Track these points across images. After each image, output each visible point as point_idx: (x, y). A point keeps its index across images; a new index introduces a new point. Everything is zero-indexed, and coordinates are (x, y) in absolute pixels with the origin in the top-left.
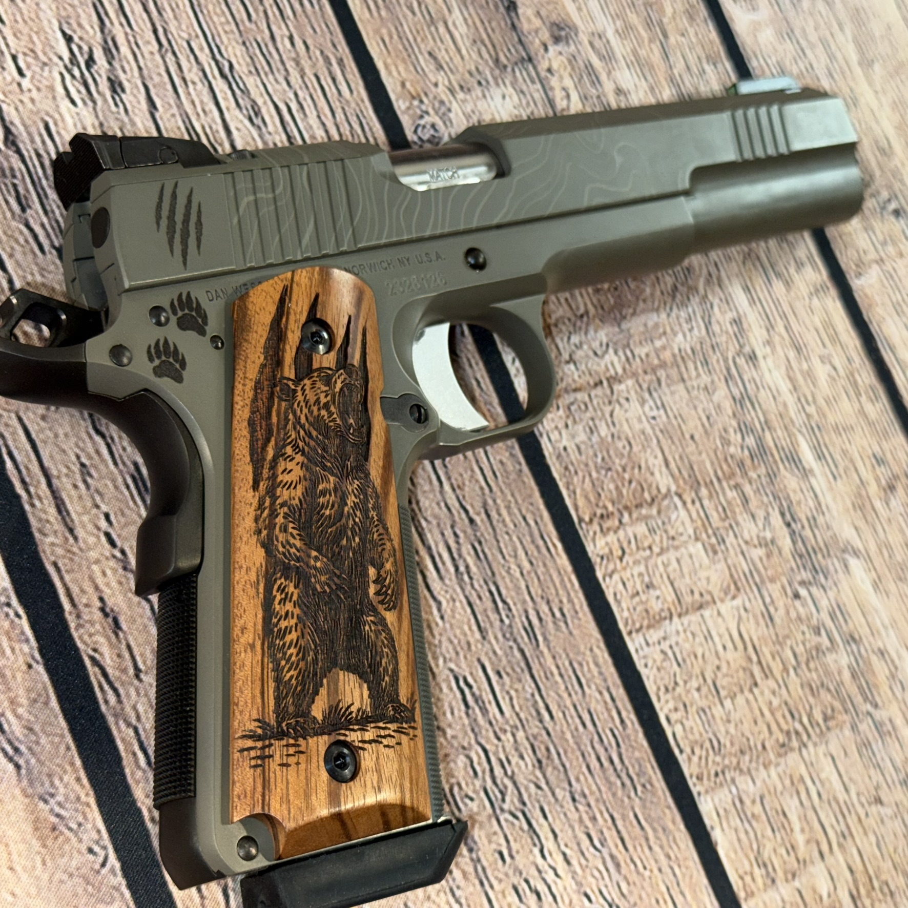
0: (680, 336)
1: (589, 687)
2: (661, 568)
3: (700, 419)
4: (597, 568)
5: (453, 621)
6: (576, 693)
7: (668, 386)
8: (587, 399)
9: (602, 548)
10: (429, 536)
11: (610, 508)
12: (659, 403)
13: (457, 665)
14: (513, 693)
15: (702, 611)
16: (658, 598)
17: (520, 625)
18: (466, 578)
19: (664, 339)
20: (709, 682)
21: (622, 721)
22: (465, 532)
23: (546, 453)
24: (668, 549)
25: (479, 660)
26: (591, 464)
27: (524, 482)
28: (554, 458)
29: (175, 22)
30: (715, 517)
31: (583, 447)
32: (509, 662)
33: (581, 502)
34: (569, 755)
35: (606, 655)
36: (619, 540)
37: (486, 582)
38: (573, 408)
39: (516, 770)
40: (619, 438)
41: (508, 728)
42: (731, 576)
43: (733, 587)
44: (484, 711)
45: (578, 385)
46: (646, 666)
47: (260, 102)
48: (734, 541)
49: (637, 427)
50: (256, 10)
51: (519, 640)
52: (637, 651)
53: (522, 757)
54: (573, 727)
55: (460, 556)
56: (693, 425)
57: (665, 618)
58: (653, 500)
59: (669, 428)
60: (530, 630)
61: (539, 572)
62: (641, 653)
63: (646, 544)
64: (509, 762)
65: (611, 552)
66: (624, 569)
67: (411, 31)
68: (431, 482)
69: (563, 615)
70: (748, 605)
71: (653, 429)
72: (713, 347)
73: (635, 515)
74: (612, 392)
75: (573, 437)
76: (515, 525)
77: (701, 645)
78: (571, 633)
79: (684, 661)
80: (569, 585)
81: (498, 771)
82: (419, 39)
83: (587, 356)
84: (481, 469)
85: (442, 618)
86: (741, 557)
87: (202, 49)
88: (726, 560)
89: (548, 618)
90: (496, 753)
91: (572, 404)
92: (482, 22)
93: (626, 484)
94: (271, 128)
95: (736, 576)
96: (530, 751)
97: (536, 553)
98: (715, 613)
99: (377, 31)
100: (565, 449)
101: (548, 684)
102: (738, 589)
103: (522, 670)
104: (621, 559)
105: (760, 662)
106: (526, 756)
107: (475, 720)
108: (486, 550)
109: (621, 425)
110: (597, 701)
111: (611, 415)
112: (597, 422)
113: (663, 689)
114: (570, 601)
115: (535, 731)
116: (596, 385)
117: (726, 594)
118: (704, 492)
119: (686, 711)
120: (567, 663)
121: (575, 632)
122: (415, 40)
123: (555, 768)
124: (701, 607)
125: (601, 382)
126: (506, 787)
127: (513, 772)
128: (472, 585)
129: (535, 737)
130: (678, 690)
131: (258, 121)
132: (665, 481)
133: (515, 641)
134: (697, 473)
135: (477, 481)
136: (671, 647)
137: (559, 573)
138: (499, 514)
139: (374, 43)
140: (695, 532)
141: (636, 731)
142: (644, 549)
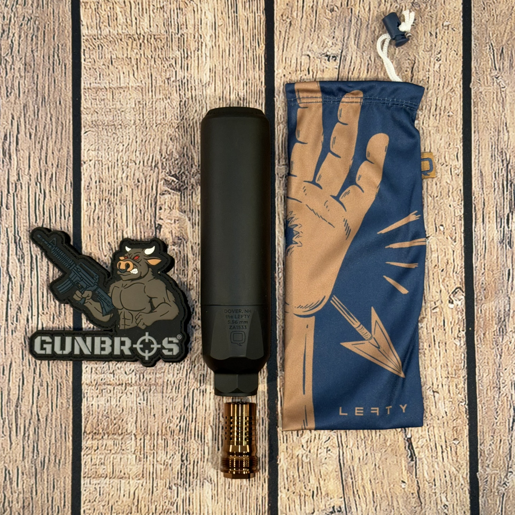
0: (171, 375)
1: (57, 489)
2: (112, 459)
3: (162, 409)
4: (83, 451)
5: (14, 451)
6: (50, 490)
7: (154, 393)
8: (112, 389)
9: (89, 444)
10: (19, 420)
11: (101, 431)
12: (146, 399)
13: (9, 466)
14: (25, 481)
15: (121, 480)
16: (104, 469)
17: (40, 461)
18: (26, 438)
19: (162, 374)
20: (110, 505)
21: (64, 505)
22: (34, 423)
23: (83, 404)
24: (119, 453)
25: (17, 467)
26: (101, 413)
27: (67, 412)
28: (85, 407)
29: (5, 221)
30: (147, 448)
31: (100, 406)
32: (29, 471)
33: (89, 426)
34: (37, 508)
35: (70, 481)
36: (98, 444)
37: (34, 442)
38: (104, 391)
39: (14, 506)
40: (119, 407)
41: (17, 492)
42: (143, 471)
43: (141, 475)
44: (11, 483)
45: (111, 383)
46: (85, 490)
47: (26, 254)
48: (152, 460)
49: (130, 404)
50: (40, 219)
51: (37, 465)
52: (84, 484)
53: (18, 503)
54: (43, 500)
55: (28, 430)
56: (157, 411)
57: (103, 477)
58: (122, 433)
59: (145, 409)
60: (43, 464)
61: (57, 445)
62: (85, 485)
63: (109, 449)
64: (12, 502)
65: (92, 447)
66: (95, 454)
67: (105, 233)
68: (29, 403)
69: (59, 462)
70: (144, 484)
71: (137, 407)
72: (185, 383)
73: (110, 437)
74: (125, 389)
75: (98, 401)
76: (56, 426)
77: (114, 491)
78: (59, 470)
79: (103, 494)
80: (67, 453)
81: (6, 504)
82: (107, 236)
83: (122, 373)
84: (52, 403)
85: (10, 448)
86: (152, 466)
87: (11, 232)
88: (144, 465)
89: (52, 462)
90: (8, 498)
91: (104, 389)
92: (141, 232)
93: (113, 425)
94: (26, 264)
95: (145, 472)
96: (22, 502)
97: (59, 438)
98: (127, 482)
99: (88, 232)
100: (92, 405)
101: (41, 483)
102: (143, 477)
103: (33, 475)
104: (95, 451)
105: (137, 506)
106: (20, 504)
107: (6, 485)
108: (40, 431)
109: (123, 402)
110: (58, 495)
111: (120, 398)
112: (112, 399)
113: (88, 501)
114: (65, 459)
115: (27, 496)
116: (119, 384)
117: (136, 477)
118: (148, 437)
119: (94, 512)
120: (52, 479)
121: (61, 470)
122: (105, 236)
123: (29, 511)
124: (122, 478)
125: (122, 384)
126: (7, 510)
127: (12, 506)
128: (28, 442)
129: (26, 498)
130: (95, 503)
131: (22, 261)
132: (132, 428)
133: (35, 465)
134: (149, 429)
135: (48, 407)
136: (100, 488)
137: (66, 447)
138: (51, 421)
139: (85, 236)
140: (135, 451)
141: (68, 511)
142: (107, 450)
